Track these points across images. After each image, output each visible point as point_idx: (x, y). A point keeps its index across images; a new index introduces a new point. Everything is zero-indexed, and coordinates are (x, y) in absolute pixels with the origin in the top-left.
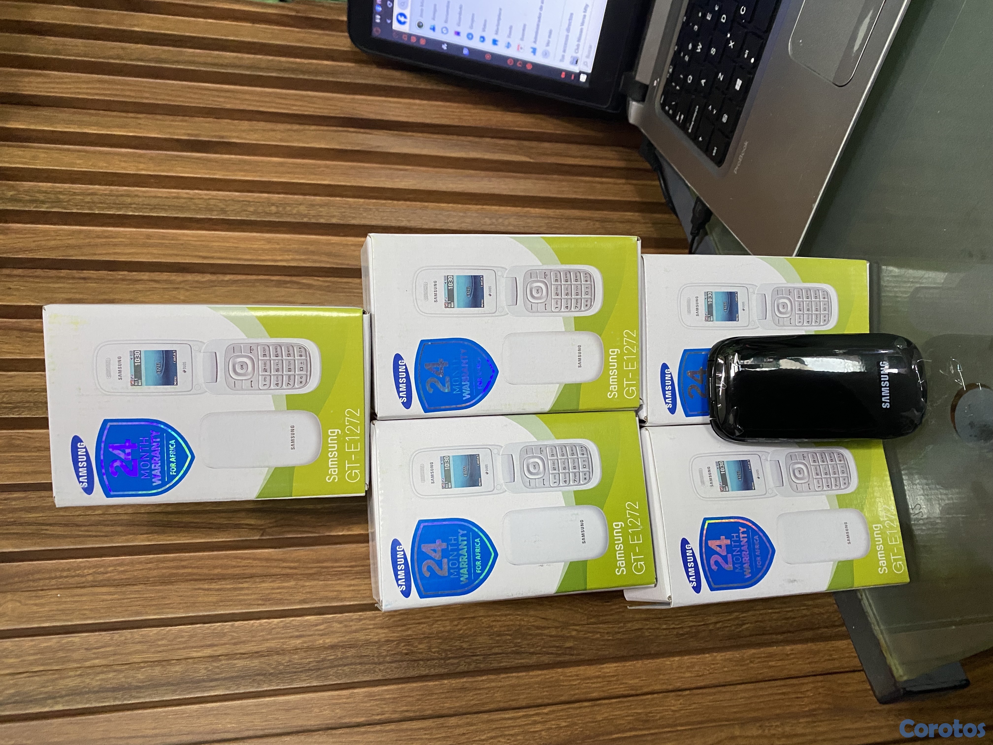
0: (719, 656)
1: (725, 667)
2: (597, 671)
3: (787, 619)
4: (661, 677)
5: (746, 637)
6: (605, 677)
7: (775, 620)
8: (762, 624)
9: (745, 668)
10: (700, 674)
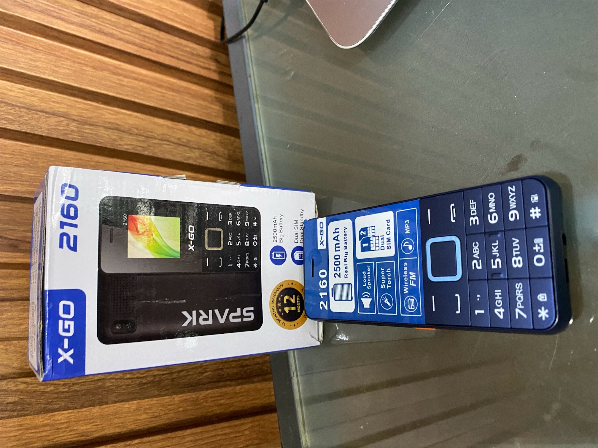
0: (177, 398)
1: (180, 407)
2: (47, 420)
3: (243, 366)
4: (116, 420)
5: (204, 384)
6: (53, 425)
7: (233, 368)
8: (220, 372)
9: (198, 406)
10: (156, 414)
